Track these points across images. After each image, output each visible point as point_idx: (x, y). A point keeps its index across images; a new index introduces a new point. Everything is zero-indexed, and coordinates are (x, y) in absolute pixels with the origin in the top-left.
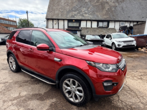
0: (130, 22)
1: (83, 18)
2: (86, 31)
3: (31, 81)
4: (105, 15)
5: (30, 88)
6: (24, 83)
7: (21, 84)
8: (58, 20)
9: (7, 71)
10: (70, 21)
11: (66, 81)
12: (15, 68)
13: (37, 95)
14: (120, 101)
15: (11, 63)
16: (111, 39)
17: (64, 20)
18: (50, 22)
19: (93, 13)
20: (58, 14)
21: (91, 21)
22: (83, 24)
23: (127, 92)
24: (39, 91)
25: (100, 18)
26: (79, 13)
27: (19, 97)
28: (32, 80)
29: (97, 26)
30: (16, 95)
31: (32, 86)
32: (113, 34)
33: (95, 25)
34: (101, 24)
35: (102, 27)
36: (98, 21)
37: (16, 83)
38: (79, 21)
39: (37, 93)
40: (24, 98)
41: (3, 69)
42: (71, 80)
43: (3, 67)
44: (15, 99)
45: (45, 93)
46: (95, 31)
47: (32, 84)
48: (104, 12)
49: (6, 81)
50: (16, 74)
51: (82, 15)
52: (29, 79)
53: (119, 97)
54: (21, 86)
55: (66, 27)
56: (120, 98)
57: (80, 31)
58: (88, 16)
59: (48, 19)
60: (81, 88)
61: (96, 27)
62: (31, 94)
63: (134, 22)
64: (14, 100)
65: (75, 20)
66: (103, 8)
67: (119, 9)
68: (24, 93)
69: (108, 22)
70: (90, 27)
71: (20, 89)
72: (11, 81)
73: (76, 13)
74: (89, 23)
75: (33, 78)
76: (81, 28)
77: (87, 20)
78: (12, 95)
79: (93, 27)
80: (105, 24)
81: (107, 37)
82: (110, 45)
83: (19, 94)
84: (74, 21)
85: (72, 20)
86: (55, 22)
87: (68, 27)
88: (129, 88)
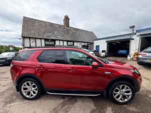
0: (85, 42)
1: (57, 39)
4: (71, 37)
10: (46, 40)
17: (41, 39)
19: (63, 36)
20: (35, 34)
21: (63, 41)
22: (57, 43)
25: (68, 39)
26: (53, 34)
33: (65, 43)
34: (69, 43)
35: (70, 45)
36: (68, 41)
38: (54, 41)
48: (70, 36)
51: (56, 36)
55: (43, 45)
58: (60, 37)
61: (66, 45)
63: (86, 42)
66: (69, 33)
67: (77, 34)
69: (74, 42)
73: (51, 34)
74: (61, 42)
76: (56, 46)
77: (60, 40)
79: (64, 45)
80: (72, 43)
84: (50, 40)
85: (48, 39)
87: (45, 44)
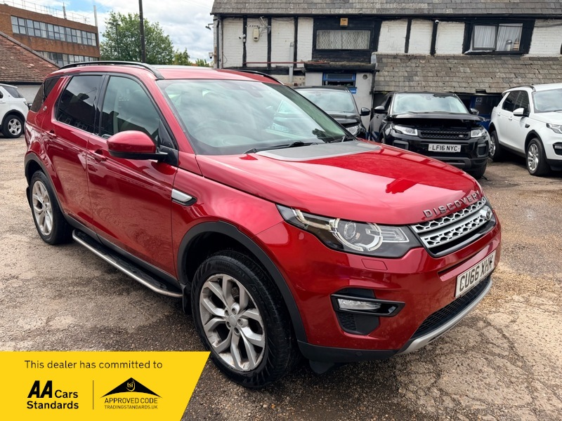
1: (392, 8)
2: (402, 72)
3: (103, 281)
5: (91, 305)
6: (74, 284)
7: (61, 289)
8: (269, 18)
9: (24, 238)
10: (324, 22)
11: (210, 285)
12: (50, 228)
13: (109, 331)
14: (436, 392)
15: (40, 205)
16: (526, 114)
17: (296, 18)
18: (234, 31)
21: (434, 19)
22: (391, 39)
23: (489, 362)
24: (121, 319)
25: (482, 5)
27: (45, 331)
28: (108, 277)
29: (466, 46)
30: (36, 323)
31: (101, 299)
32: (538, 88)
33: (451, 39)
34: (484, 37)
35: (493, 54)
36: (470, 22)
37: (47, 281)
38: (371, 23)
39: (111, 323)
40: (60, 335)
41: (12, 230)
42: (226, 278)
43: (14, 222)
44: (29, 334)
45: (140, 328)
46: (450, 72)
47: (104, 291)
49: (14, 272)
50: (52, 250)
52: (97, 274)
53: (439, 375)
54: (61, 296)
55: (306, 55)
56: (445, 379)
57: (372, 71)
59: (221, 18)
60: (255, 314)
61: (458, 51)
62: (89, 325)
64: (23, 339)
65: (351, 17)
68: (65, 321)
69: (528, 23)
70: (427, 52)
71: (55, 305)
72: (29, 275)
74: (421, 33)
75: (113, 270)
76: (380, 57)
77: (409, 18)
78: (21, 322)
79: (439, 52)
80: (509, 36)
81: (509, 106)
82: (520, 146)
83: (48, 320)
84: (344, 22)
85: (338, 17)
86: (254, 28)
87: (316, 51)
88: (512, 348)
